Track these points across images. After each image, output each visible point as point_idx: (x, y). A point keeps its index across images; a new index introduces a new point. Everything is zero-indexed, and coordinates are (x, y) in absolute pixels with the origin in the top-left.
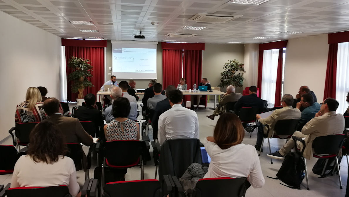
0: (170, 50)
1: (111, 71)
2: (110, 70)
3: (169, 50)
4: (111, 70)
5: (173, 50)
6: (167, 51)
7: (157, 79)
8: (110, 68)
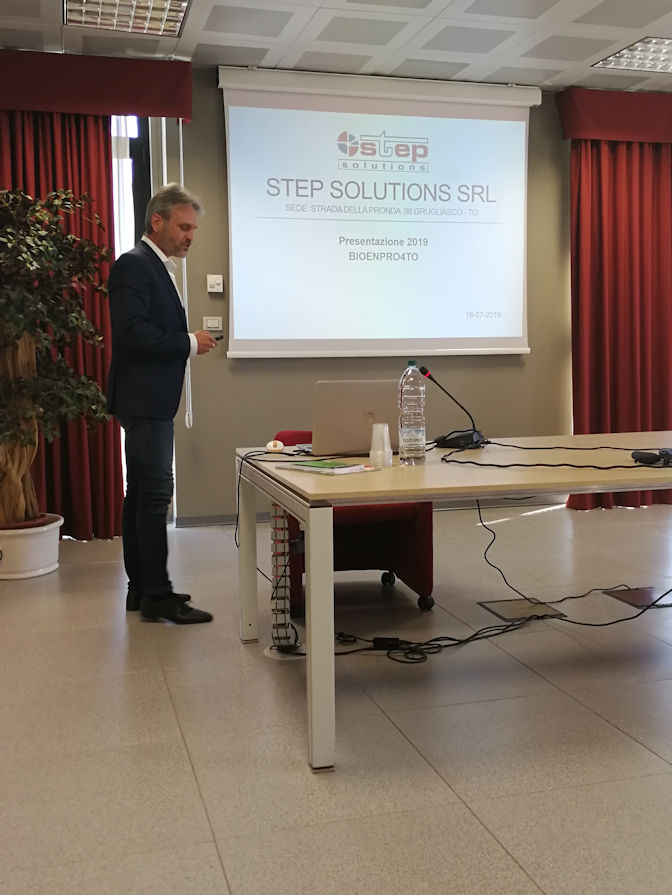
0: (623, 149)
1: (218, 304)
2: (213, 295)
3: (614, 146)
4: (223, 297)
5: (642, 145)
6: (605, 151)
7: (527, 350)
8: (214, 282)
